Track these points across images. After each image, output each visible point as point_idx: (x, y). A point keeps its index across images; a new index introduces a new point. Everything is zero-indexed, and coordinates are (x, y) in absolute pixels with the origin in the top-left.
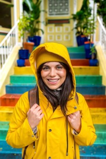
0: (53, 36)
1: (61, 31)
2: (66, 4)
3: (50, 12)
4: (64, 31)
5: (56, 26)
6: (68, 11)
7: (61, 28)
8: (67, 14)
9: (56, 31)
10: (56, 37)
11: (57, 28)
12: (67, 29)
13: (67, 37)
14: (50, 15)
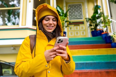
0: (73, 32)
1: (78, 29)
2: (81, 13)
3: (70, 17)
4: (81, 29)
5: (74, 26)
6: (82, 17)
7: (78, 27)
8: (82, 18)
9: (75, 29)
10: (75, 33)
11: (75, 27)
12: (82, 28)
13: (83, 33)
14: (70, 19)
